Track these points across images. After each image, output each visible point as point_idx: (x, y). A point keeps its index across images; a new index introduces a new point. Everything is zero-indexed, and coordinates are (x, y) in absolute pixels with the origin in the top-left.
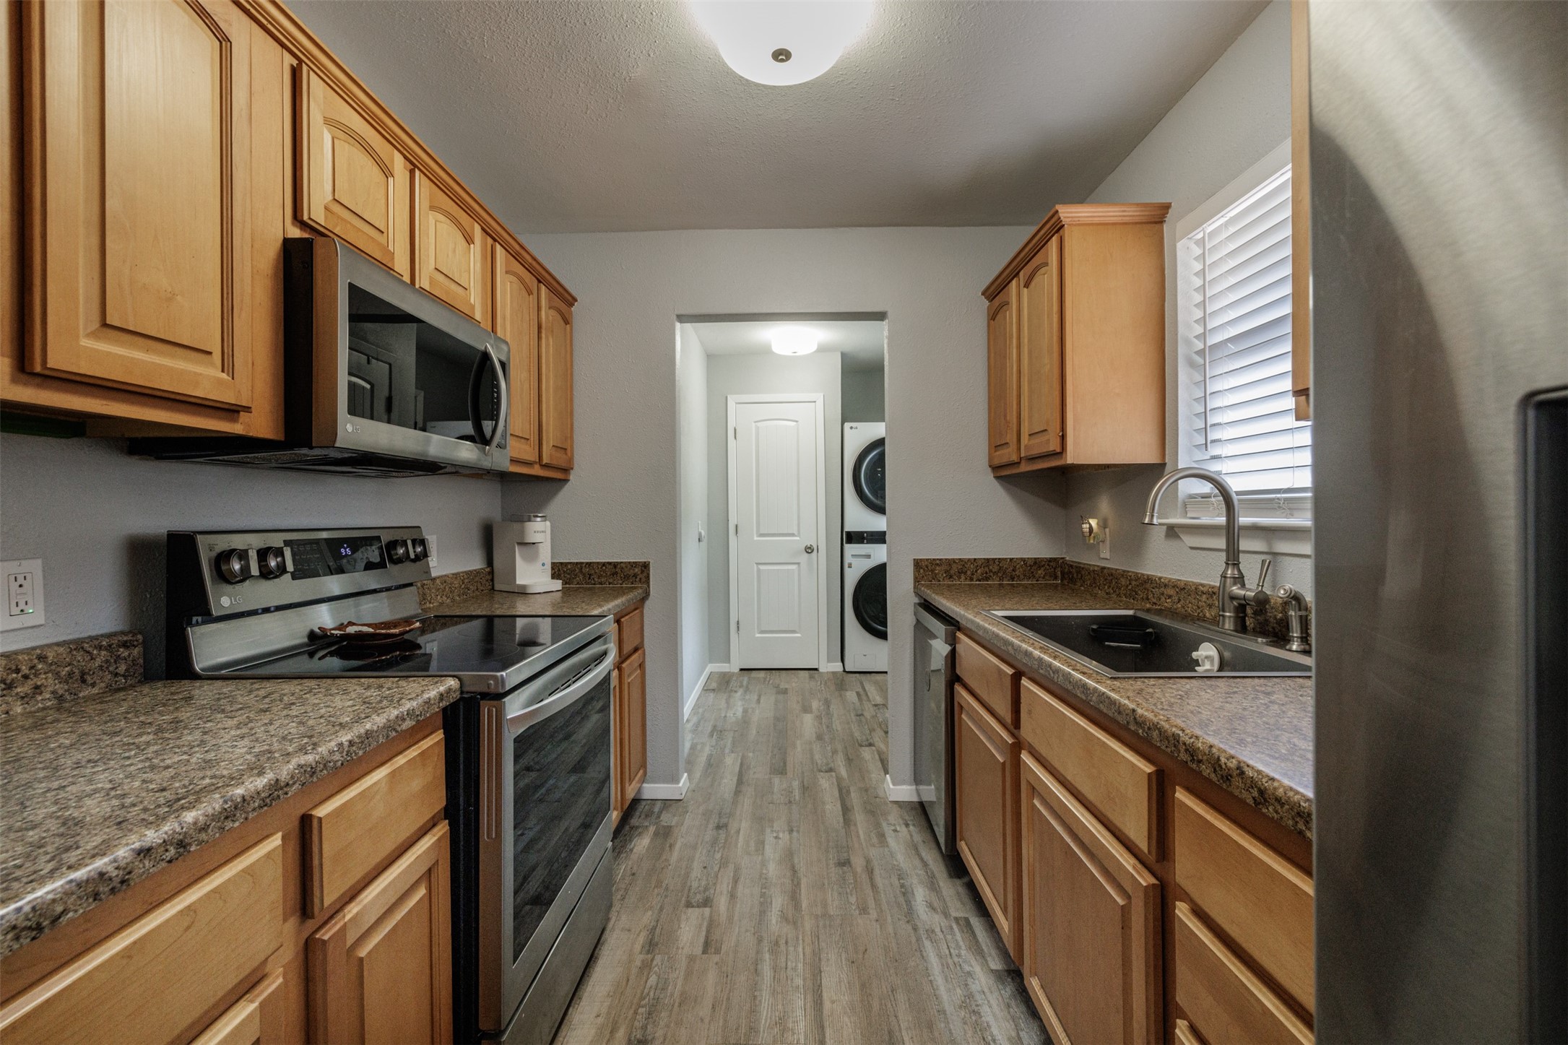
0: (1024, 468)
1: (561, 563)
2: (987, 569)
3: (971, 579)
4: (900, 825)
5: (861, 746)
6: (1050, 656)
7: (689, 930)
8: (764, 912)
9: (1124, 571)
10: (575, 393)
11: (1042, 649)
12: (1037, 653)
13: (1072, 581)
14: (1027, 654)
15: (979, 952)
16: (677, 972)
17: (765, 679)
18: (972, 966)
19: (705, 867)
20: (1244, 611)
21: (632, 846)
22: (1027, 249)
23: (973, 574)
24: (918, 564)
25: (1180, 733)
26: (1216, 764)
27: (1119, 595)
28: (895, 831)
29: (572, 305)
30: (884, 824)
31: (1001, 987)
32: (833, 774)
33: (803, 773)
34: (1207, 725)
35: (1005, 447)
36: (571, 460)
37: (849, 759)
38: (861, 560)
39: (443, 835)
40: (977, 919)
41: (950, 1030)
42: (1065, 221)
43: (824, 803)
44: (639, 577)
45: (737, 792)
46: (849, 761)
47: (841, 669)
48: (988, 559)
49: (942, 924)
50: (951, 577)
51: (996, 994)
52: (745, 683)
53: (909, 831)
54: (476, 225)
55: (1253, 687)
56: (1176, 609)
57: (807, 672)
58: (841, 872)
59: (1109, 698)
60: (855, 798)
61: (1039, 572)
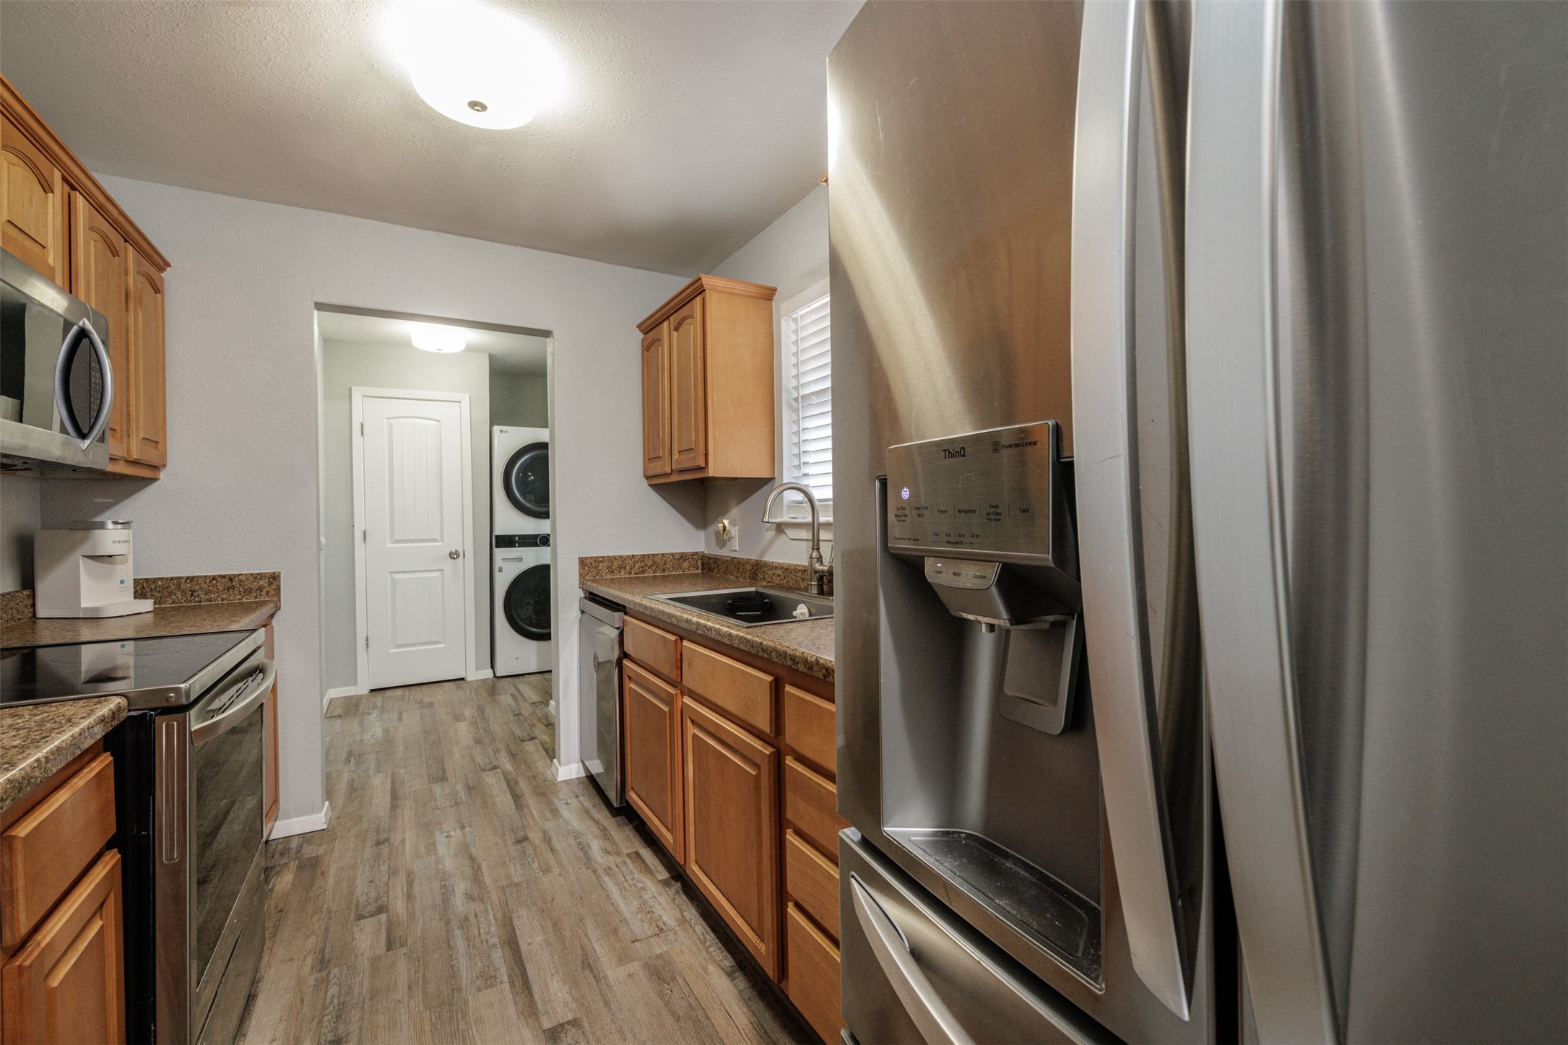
0: (675, 478)
1: (147, 580)
2: (643, 564)
3: (630, 573)
4: (571, 798)
5: (523, 741)
6: (705, 620)
7: (367, 939)
8: (448, 899)
9: (748, 559)
10: (167, 376)
11: (698, 616)
12: (695, 619)
13: (710, 570)
14: (688, 621)
15: (649, 871)
16: (361, 975)
17: (403, 698)
18: (643, 883)
19: (371, 882)
20: (822, 581)
21: (270, 886)
22: (676, 301)
23: (631, 569)
24: (583, 562)
25: (788, 650)
26: (806, 661)
27: (744, 578)
28: (567, 804)
29: (162, 270)
30: (556, 801)
31: (667, 889)
32: (499, 770)
33: (465, 775)
34: (801, 644)
35: (658, 459)
36: (164, 456)
37: (513, 754)
38: (513, 564)
39: (116, 862)
40: (644, 850)
41: (631, 930)
42: (706, 287)
43: (492, 797)
44: (265, 590)
45: (394, 807)
46: (513, 756)
47: (491, 675)
48: (644, 556)
49: (617, 861)
50: (613, 572)
51: (664, 895)
52: (379, 704)
53: (580, 801)
54: (56, 170)
55: (826, 623)
56: (783, 584)
57: (452, 683)
58: (520, 848)
59: (746, 639)
60: (523, 786)
61: (685, 564)
